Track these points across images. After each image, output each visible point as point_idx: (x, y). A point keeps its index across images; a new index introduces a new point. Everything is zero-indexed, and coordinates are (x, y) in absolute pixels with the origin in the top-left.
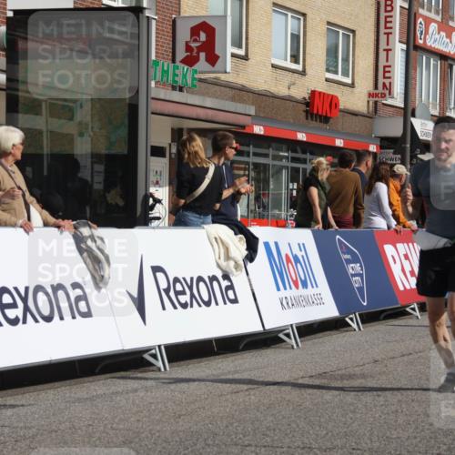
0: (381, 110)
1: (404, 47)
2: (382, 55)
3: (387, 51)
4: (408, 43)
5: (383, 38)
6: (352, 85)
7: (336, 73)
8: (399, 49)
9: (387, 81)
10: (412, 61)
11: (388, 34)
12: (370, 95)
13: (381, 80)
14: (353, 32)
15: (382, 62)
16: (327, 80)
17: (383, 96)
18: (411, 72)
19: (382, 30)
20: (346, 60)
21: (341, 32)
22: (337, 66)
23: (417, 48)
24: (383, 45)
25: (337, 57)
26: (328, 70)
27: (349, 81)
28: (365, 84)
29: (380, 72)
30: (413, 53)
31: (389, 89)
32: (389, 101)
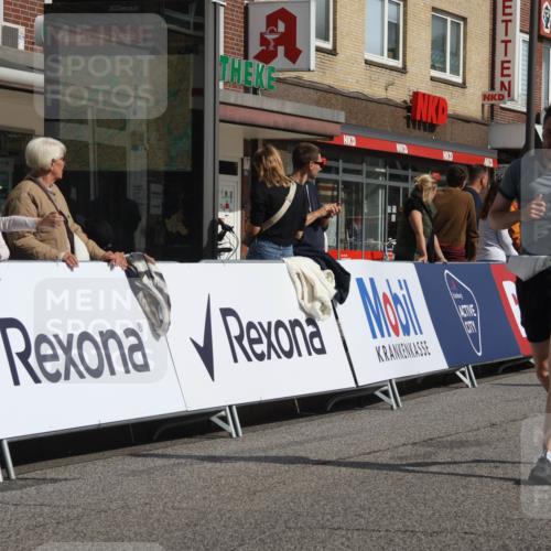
0: (499, 116)
1: (527, 37)
2: (500, 47)
3: (506, 42)
4: (531, 33)
5: (501, 27)
6: (463, 85)
7: (444, 70)
8: (520, 40)
9: (506, 80)
10: (536, 55)
11: (507, 22)
12: (485, 97)
13: (498, 79)
14: (464, 19)
15: (500, 57)
16: (433, 79)
17: (501, 98)
18: (536, 67)
19: (500, 17)
20: (455, 54)
21: (449, 19)
22: (444, 62)
23: (542, 38)
24: (500, 36)
25: (444, 51)
26: (433, 67)
27: (459, 80)
28: (478, 83)
29: (498, 69)
30: (537, 45)
31: (508, 89)
32: (509, 105)
